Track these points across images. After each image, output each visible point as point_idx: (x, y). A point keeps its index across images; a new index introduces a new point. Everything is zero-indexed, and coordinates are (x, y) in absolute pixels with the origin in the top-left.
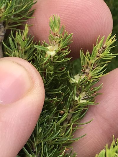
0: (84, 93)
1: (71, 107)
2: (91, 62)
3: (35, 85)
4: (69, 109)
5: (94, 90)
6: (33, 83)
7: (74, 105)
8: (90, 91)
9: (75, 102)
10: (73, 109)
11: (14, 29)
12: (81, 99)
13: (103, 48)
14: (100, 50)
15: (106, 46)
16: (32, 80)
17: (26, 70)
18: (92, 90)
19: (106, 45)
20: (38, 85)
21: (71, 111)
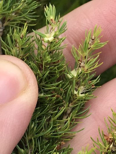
0: (82, 87)
1: (70, 101)
2: (84, 55)
3: (29, 84)
4: (69, 104)
5: (91, 83)
6: (27, 82)
7: (73, 99)
8: (88, 84)
9: (74, 96)
10: (73, 103)
11: (13, 26)
12: (80, 93)
13: (93, 40)
14: (90, 42)
15: (95, 38)
16: (26, 79)
17: (20, 69)
18: (90, 83)
19: (95, 36)
20: (32, 84)
21: (70, 105)
